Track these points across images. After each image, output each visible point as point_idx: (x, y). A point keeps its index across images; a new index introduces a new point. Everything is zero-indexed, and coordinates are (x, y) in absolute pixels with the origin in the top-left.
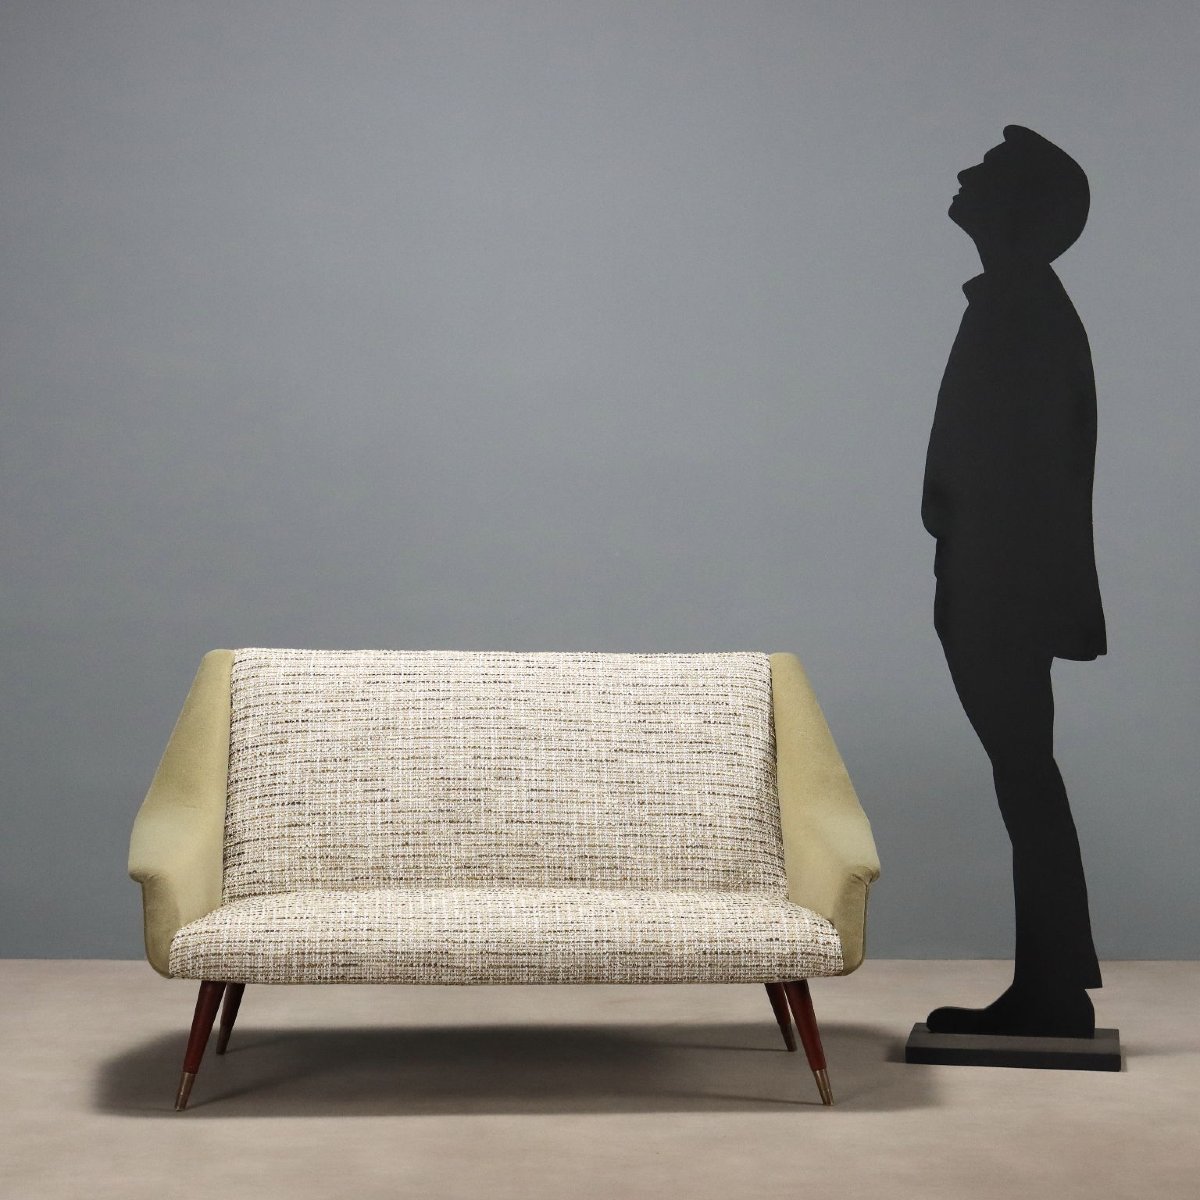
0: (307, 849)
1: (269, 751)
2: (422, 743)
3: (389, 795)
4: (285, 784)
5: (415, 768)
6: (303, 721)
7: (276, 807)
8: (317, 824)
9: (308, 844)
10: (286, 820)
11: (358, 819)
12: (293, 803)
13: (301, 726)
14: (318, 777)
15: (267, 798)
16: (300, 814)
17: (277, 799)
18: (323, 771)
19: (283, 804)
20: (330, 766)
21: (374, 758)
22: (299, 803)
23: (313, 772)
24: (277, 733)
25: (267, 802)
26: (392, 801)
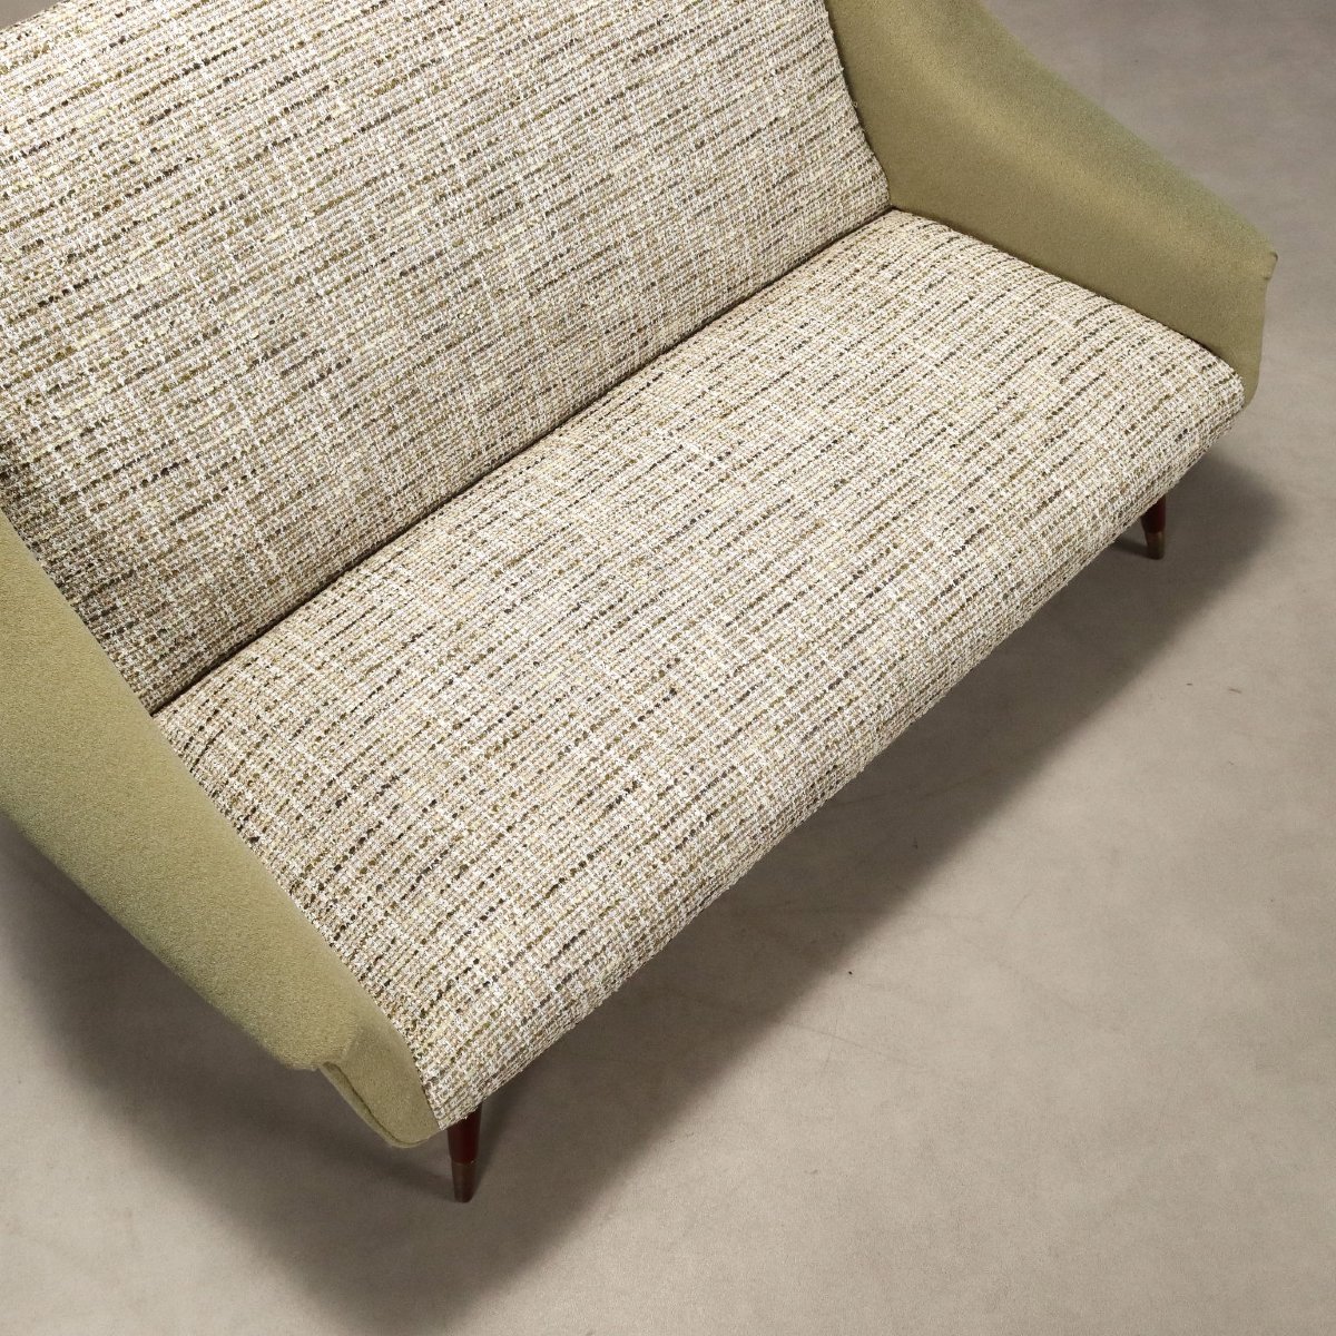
0: (237, 541)
1: (44, 388)
2: (334, 219)
3: (329, 358)
4: (124, 440)
5: (347, 280)
6: (77, 287)
7: (132, 496)
8: (231, 486)
9: (235, 531)
10: (169, 510)
11: (300, 436)
12: (165, 472)
13: (80, 302)
14: (181, 393)
15: (100, 486)
16: (189, 485)
17: (126, 479)
18: (186, 378)
19: (145, 483)
20: (194, 361)
21: (265, 298)
22: (176, 465)
23: (165, 389)
24: (36, 339)
25: (104, 493)
26: (339, 366)
